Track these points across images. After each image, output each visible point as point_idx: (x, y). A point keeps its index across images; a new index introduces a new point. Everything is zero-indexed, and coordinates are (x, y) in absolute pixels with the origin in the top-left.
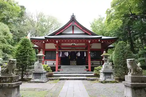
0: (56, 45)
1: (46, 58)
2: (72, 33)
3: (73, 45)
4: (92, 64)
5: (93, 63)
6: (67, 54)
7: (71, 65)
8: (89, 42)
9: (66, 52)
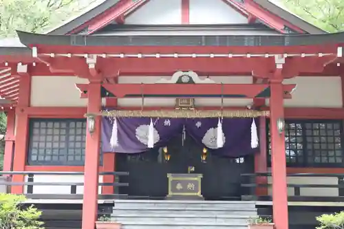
0: (86, 81)
1: (34, 158)
2: (179, 22)
3: (185, 80)
4: (292, 192)
5: (297, 188)
6: (149, 136)
7: (173, 198)
8: (279, 67)
9: (146, 121)
